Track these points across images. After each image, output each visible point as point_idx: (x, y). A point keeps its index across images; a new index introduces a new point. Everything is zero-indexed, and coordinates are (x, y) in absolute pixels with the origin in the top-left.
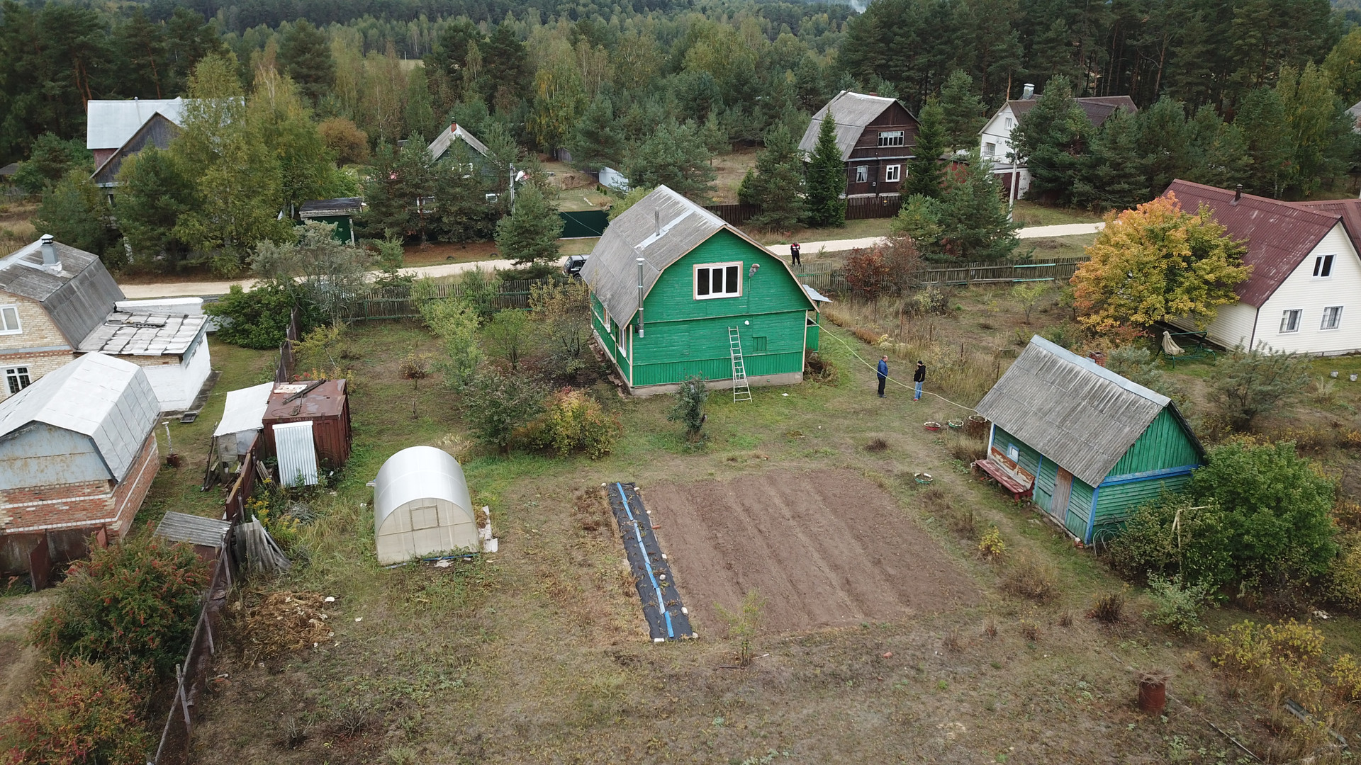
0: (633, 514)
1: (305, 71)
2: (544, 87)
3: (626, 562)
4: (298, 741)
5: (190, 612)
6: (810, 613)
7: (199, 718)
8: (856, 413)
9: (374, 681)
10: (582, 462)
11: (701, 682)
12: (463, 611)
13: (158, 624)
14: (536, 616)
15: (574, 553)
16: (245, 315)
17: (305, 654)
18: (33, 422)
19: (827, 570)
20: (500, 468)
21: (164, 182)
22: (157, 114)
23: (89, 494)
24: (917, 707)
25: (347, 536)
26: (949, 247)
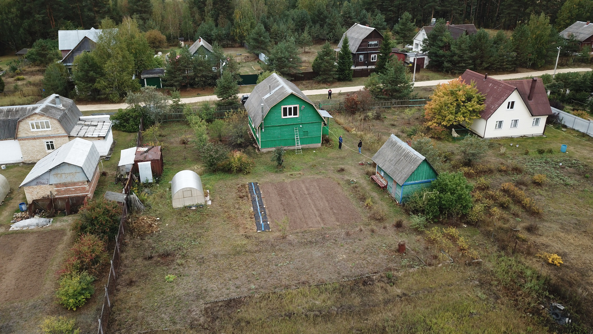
0: (256, 193)
1: (140, 8)
2: (238, 17)
3: (252, 208)
4: (151, 258)
5: (117, 221)
6: (307, 224)
7: (122, 252)
8: (337, 158)
9: (172, 242)
10: (241, 175)
11: (270, 243)
12: (199, 223)
13: (109, 224)
14: (222, 224)
15: (236, 205)
16: (124, 120)
17: (151, 234)
18: (64, 163)
19: (315, 211)
20: (213, 177)
21: (91, 66)
22: (85, 37)
23: (81, 185)
24: (333, 251)
25: (163, 199)
26: (385, 93)
